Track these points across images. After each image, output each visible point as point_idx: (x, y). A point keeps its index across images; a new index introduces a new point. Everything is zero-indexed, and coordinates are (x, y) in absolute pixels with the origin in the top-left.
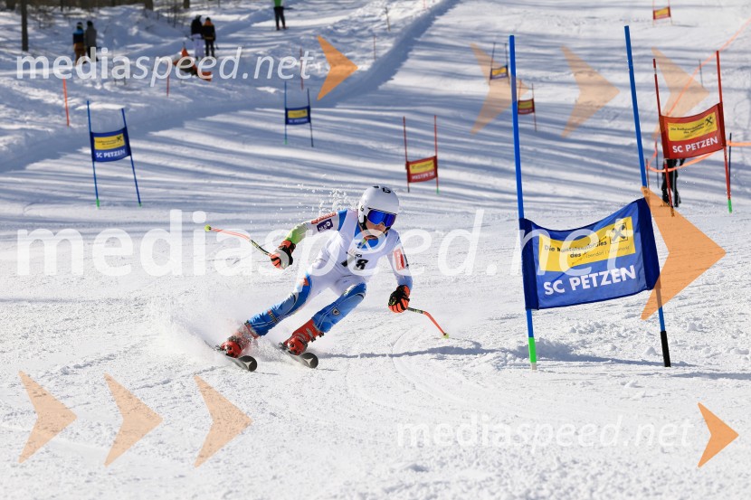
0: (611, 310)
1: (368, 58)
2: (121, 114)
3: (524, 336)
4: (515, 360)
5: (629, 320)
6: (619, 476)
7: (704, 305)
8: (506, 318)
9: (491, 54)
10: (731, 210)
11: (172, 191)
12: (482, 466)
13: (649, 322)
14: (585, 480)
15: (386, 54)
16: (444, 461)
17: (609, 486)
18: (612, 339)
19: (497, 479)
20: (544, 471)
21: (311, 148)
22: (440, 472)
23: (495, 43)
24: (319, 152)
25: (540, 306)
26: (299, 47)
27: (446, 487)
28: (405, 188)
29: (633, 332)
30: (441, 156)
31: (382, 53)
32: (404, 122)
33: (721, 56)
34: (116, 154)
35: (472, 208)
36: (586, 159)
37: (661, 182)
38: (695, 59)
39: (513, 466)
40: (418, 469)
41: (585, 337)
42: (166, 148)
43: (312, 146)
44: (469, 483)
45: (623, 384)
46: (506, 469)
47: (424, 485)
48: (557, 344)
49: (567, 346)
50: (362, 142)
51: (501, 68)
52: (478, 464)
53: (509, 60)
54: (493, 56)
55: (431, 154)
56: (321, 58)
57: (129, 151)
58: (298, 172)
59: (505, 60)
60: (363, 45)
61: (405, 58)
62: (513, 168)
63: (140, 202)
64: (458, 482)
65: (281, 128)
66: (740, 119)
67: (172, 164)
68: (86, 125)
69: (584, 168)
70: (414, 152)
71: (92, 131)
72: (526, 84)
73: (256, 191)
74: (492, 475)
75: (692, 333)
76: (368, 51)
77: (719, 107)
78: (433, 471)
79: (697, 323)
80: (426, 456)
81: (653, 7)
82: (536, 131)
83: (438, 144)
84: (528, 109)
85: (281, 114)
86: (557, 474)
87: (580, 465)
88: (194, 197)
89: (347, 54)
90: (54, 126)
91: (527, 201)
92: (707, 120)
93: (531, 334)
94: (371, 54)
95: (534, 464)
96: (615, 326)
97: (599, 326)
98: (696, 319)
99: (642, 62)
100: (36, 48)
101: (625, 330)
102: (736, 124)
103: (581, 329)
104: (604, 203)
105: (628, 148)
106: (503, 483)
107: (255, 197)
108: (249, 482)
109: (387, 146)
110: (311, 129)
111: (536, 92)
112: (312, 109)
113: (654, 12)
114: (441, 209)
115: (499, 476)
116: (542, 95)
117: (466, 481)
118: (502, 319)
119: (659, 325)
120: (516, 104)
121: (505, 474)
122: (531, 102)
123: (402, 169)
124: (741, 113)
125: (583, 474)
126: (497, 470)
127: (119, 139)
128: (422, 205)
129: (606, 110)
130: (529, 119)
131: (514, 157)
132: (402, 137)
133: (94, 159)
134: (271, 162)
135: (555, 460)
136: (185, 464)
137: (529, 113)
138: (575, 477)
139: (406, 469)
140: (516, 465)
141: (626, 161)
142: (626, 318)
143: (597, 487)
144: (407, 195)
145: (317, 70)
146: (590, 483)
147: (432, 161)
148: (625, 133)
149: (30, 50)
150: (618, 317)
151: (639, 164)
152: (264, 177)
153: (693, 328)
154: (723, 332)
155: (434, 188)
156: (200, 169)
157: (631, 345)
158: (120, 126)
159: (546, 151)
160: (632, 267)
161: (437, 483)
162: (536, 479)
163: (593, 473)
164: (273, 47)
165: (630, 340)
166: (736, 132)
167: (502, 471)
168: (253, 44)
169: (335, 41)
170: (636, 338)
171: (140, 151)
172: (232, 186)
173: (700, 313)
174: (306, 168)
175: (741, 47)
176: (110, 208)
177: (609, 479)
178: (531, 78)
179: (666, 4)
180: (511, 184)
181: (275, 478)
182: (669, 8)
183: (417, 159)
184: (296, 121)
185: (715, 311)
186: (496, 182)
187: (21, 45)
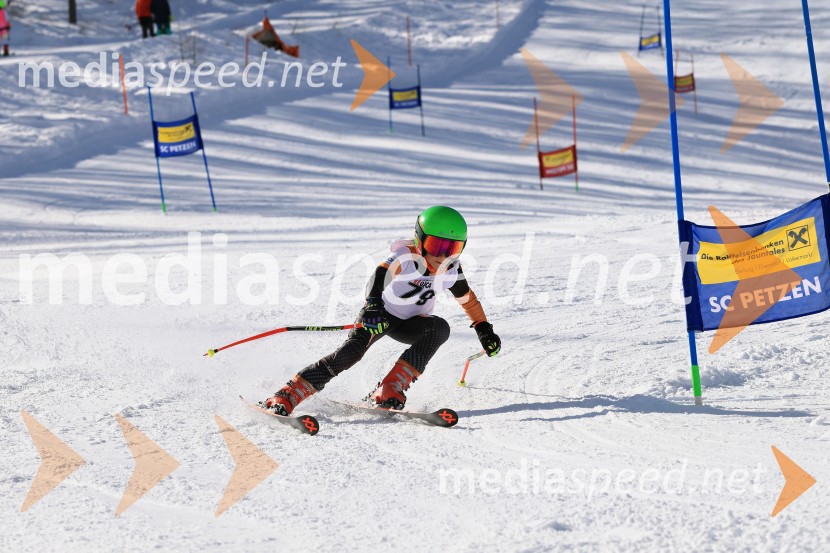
0: (792, 330)
1: (490, 27)
2: (190, 99)
3: (686, 364)
4: (675, 392)
5: (815, 343)
6: (806, 534)
8: (665, 342)
9: (640, 19)
11: (253, 192)
12: (637, 524)
14: (764, 540)
15: (512, 22)
16: (591, 517)
17: (794, 546)
18: (794, 366)
19: (656, 539)
20: (713, 529)
21: (422, 138)
22: (586, 531)
23: (644, 6)
24: (432, 142)
25: (705, 326)
26: (405, 15)
27: (594, 550)
28: (536, 184)
29: (820, 358)
30: (581, 145)
31: (507, 20)
32: (535, 104)
34: (185, 147)
35: (620, 208)
36: (759, 147)
39: (676, 523)
40: (559, 527)
41: (760, 364)
42: (246, 140)
43: (423, 134)
44: (622, 544)
45: (809, 421)
46: (667, 526)
47: (567, 547)
48: (726, 373)
49: (738, 376)
50: (484, 130)
51: (652, 37)
52: (632, 521)
53: (663, 27)
54: (642, 23)
55: (567, 143)
56: (432, 27)
57: (200, 144)
58: (407, 167)
59: (657, 27)
60: (484, 11)
61: (535, 25)
62: (670, 158)
63: (214, 206)
64: (608, 543)
65: (384, 114)
67: (254, 159)
68: (148, 113)
69: (755, 157)
70: (547, 141)
71: (156, 119)
72: (683, 55)
73: (356, 192)
74: (650, 534)
76: (489, 17)
78: (578, 529)
80: (570, 512)
83: (578, 130)
84: (688, 86)
85: (384, 96)
86: (729, 532)
87: (757, 520)
88: (280, 199)
89: (464, 23)
90: (109, 115)
91: (687, 199)
93: (694, 361)
94: (493, 22)
95: (701, 521)
97: (777, 351)
100: (86, 21)
101: (810, 355)
103: (756, 354)
104: (781, 200)
105: (809, 132)
106: (664, 543)
107: (355, 198)
108: (354, 545)
109: (514, 134)
110: (422, 115)
111: (697, 65)
112: (423, 90)
114: (581, 209)
115: (659, 535)
117: (618, 542)
118: (659, 343)
120: (673, 81)
121: (665, 532)
123: (534, 162)
125: (762, 532)
126: (655, 528)
127: (187, 129)
128: (558, 205)
129: (782, 87)
130: (688, 99)
131: (671, 147)
132: (532, 123)
133: (158, 154)
134: (374, 155)
135: (726, 515)
136: (276, 524)
137: (689, 90)
138: (751, 536)
139: (545, 528)
140: (679, 521)
141: (807, 148)
142: (811, 340)
143: (779, 547)
144: (540, 193)
145: (427, 42)
146: (770, 542)
147: (570, 152)
148: (805, 115)
149: (79, 22)
150: (801, 340)
151: (822, 152)
152: (366, 174)
155: (572, 184)
156: (287, 165)
157: (817, 372)
158: (189, 113)
159: (708, 137)
160: (816, 278)
161: (583, 544)
162: (703, 539)
163: (774, 530)
164: (373, 16)
165: (815, 367)
167: (662, 529)
168: (350, 12)
169: (449, 7)
170: (823, 365)
171: (213, 143)
172: (326, 185)
174: (416, 162)
176: (179, 213)
177: (794, 537)
178: (689, 48)
180: (668, 178)
181: (385, 540)
183: (551, 150)
184: (404, 104)
186: (648, 176)
187: (67, 16)
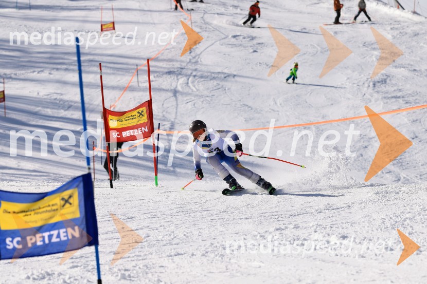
7: (133, 259)
10: (157, 184)
13: (89, 271)
33: (151, 63)
37: (104, 161)
38: (133, 65)
66: (167, 112)
75: (123, 281)
77: (149, 104)
79: (127, 273)
81: (101, 22)
82: (5, 117)
92: (138, 112)
96: (61, 274)
98: (126, 270)
99: (91, 66)
102: (164, 116)
113: (102, 26)
116: (11, 89)
119: (96, 274)
122: (2, 93)
124: (168, 108)
153: (124, 277)
154: (147, 281)
166: (162, 123)
173: (129, 266)
175: (170, 56)
179: (112, 20)
182: (113, 23)
185: (141, 264)
